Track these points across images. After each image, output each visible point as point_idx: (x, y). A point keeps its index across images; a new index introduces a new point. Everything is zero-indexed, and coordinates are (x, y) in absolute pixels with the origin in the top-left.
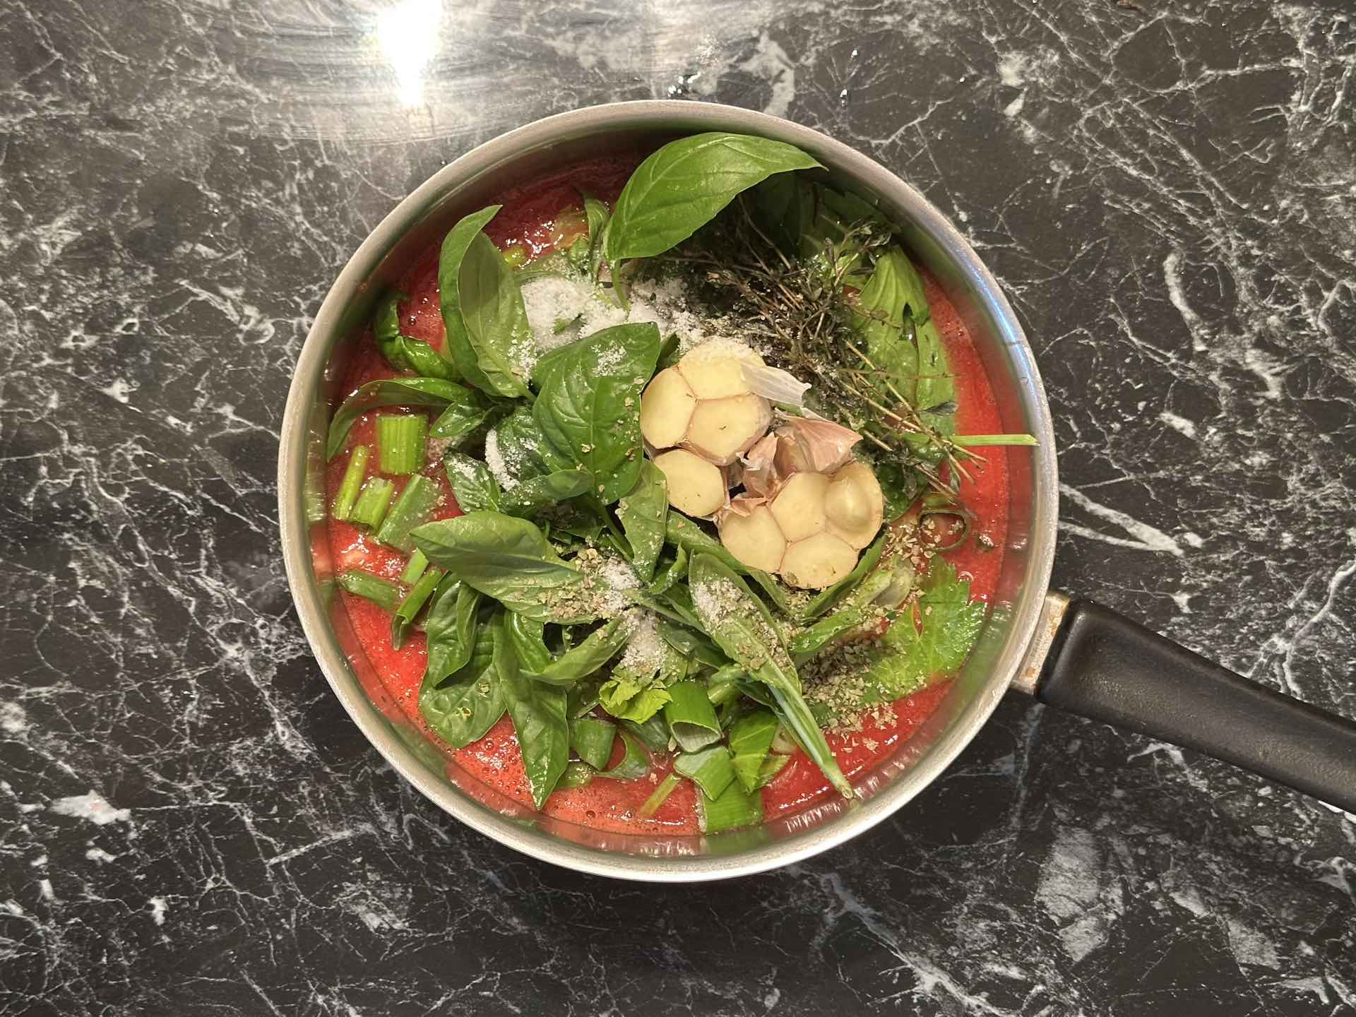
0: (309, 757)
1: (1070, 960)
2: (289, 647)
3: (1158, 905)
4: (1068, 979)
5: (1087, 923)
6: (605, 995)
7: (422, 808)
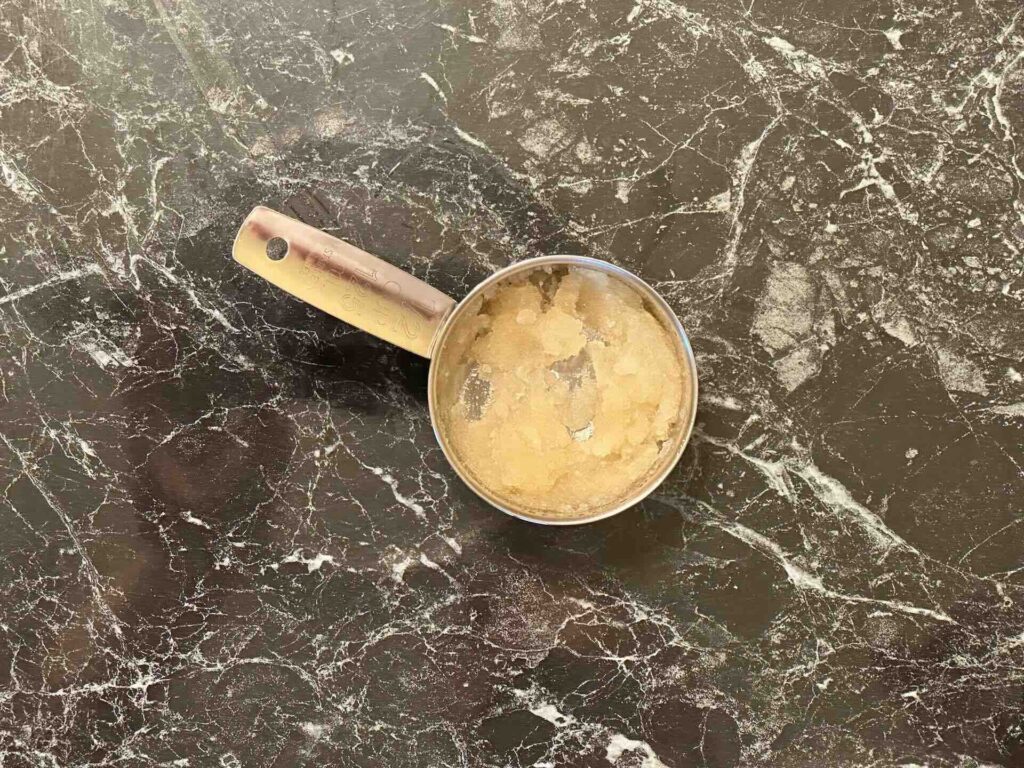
0: (36, 199)
1: (785, 389)
2: (14, 91)
3: (869, 336)
4: (782, 408)
5: (801, 354)
6: (330, 429)
7: (148, 249)
